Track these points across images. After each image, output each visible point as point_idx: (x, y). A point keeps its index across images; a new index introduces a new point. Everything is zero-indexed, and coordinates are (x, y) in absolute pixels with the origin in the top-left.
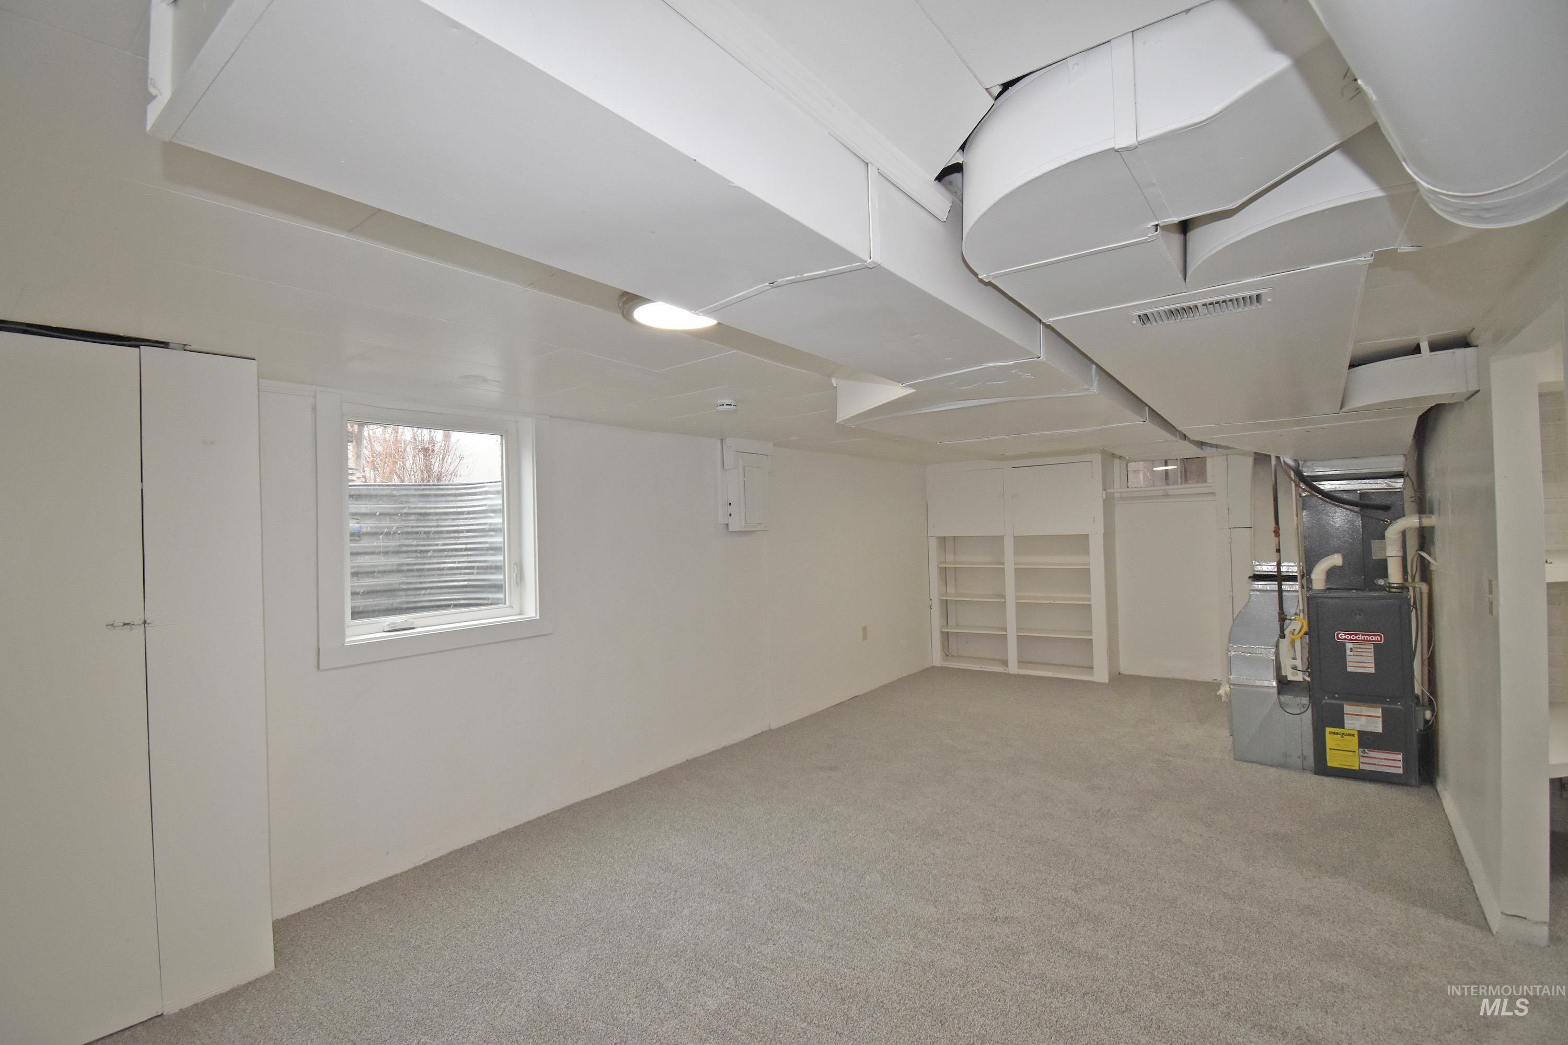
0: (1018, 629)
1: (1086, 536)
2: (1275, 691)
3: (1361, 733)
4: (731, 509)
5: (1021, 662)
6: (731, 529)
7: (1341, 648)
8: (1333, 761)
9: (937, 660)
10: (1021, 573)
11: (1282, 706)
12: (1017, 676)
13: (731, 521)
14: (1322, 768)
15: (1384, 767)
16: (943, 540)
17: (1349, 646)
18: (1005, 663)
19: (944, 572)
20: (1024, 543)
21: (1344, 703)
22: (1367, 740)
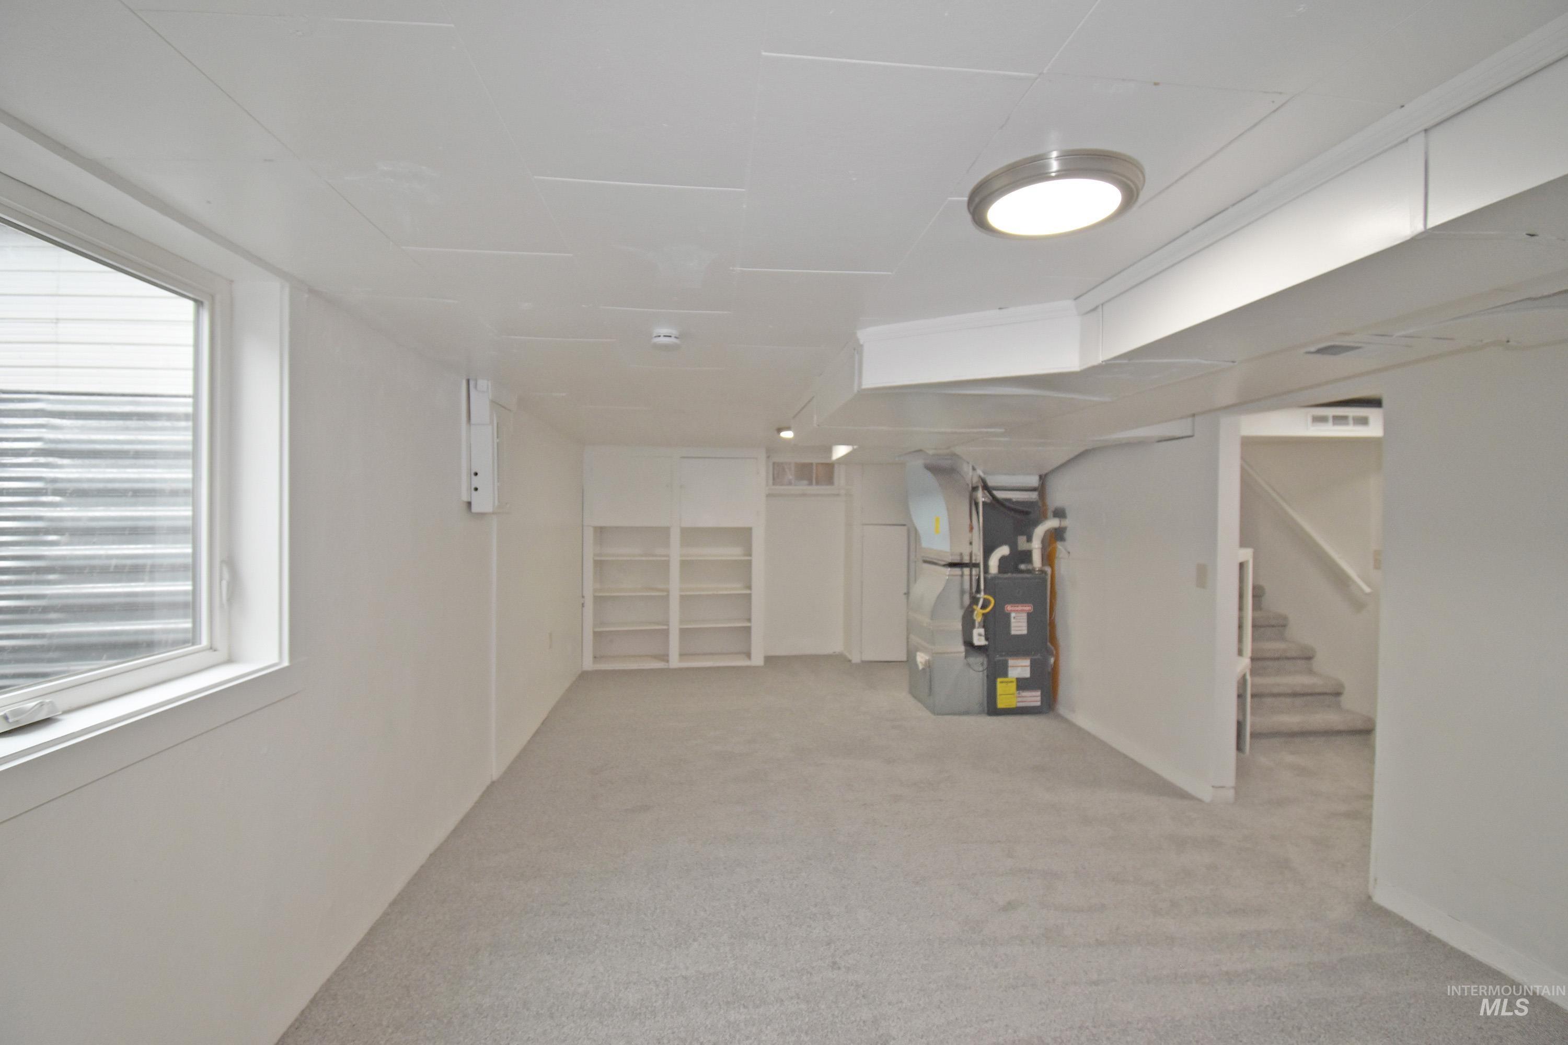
0: (681, 622)
1: (750, 529)
2: (964, 654)
3: (1018, 680)
4: (476, 481)
5: (683, 655)
6: (475, 509)
7: (1008, 616)
8: (1002, 703)
9: (588, 664)
10: (686, 565)
11: (969, 665)
12: (681, 669)
13: (476, 499)
14: (993, 710)
15: (1031, 703)
16: (601, 531)
17: (1013, 615)
18: (665, 657)
19: (599, 564)
20: (692, 535)
21: (1007, 658)
22: (1022, 685)
